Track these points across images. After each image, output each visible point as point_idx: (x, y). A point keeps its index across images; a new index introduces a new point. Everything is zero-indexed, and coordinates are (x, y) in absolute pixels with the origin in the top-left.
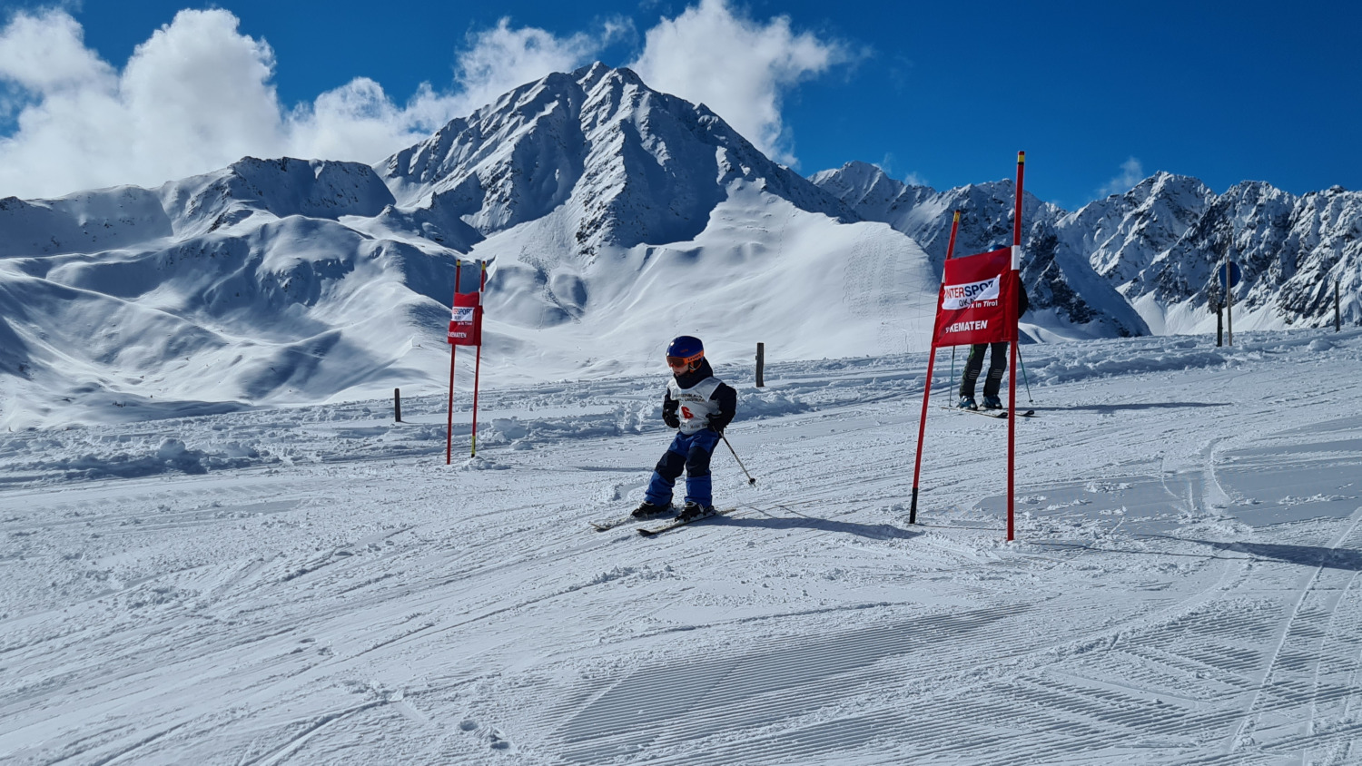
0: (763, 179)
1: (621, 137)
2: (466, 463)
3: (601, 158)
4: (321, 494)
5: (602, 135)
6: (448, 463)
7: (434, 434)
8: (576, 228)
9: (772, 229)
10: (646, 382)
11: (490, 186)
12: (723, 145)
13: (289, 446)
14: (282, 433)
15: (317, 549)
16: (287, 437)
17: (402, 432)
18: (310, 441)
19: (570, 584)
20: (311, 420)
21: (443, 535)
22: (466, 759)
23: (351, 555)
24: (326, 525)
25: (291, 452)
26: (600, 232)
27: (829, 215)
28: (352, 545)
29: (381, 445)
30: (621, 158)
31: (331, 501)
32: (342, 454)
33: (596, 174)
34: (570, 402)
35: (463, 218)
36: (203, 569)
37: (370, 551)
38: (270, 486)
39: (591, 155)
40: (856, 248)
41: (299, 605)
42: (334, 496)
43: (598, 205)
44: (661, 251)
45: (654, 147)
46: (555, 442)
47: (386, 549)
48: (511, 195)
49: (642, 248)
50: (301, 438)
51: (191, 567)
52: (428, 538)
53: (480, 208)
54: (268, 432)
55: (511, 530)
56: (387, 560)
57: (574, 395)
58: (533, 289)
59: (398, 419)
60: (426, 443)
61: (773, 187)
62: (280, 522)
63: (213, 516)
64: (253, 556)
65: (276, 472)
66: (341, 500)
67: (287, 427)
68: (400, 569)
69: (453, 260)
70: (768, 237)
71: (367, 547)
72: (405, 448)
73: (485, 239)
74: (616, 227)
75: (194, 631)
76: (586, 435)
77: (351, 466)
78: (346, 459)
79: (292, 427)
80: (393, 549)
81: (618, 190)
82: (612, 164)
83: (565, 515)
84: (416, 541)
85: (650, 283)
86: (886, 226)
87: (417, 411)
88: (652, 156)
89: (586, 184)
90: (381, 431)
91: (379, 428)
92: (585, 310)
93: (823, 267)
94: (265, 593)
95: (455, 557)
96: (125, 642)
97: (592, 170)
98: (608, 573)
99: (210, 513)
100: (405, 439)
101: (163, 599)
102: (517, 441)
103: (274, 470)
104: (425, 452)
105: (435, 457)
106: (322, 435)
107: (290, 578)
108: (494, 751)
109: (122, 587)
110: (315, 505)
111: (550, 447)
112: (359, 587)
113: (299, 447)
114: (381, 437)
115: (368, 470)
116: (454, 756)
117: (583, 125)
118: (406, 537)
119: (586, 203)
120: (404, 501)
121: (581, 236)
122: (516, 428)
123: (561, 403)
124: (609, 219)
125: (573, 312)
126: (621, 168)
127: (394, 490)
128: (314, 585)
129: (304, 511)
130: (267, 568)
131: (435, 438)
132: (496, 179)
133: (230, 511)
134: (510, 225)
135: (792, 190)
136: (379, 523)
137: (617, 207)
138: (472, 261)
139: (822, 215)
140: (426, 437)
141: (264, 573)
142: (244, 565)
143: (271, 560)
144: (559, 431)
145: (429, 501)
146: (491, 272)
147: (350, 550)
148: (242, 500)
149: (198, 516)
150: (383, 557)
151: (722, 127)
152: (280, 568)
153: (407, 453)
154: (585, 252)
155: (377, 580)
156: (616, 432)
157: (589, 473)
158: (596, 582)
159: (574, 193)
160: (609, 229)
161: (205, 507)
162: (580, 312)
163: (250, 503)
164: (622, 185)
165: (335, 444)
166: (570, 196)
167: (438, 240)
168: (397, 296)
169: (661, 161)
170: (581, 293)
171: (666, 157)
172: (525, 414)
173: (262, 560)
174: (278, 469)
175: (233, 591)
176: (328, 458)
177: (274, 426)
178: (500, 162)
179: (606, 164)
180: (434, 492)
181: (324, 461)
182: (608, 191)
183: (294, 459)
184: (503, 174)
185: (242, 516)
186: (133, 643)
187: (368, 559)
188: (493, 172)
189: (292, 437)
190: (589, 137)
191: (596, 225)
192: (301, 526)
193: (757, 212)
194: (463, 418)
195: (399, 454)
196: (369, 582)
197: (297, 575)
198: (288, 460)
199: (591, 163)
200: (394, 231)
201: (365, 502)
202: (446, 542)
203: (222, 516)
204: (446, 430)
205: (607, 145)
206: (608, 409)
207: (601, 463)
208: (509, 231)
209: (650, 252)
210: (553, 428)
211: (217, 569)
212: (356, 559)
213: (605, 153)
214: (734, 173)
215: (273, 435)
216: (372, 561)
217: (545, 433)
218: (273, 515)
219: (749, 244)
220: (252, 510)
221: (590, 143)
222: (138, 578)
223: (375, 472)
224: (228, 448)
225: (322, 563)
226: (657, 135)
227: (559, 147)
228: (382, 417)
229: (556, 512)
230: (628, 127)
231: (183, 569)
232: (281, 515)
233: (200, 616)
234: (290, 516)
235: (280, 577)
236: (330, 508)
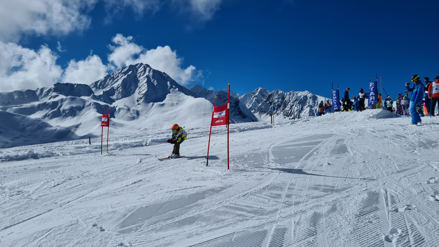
0: (178, 89)
1: (146, 79)
2: (106, 154)
3: (142, 84)
4: (68, 163)
5: (142, 79)
6: (101, 154)
7: (99, 147)
8: (137, 99)
9: (180, 99)
10: (150, 134)
11: (116, 90)
12: (169, 81)
13: (61, 151)
14: (60, 148)
15: (63, 178)
16: (62, 149)
17: (91, 147)
18: (67, 150)
19: (126, 185)
20: (69, 144)
21: (96, 173)
22: (93, 235)
23: (72, 179)
24: (67, 171)
25: (62, 153)
26: (142, 100)
27: (192, 96)
28: (72, 177)
29: (85, 150)
30: (146, 84)
31: (70, 165)
32: (75, 153)
33: (141, 87)
34: (132, 139)
35: (110, 97)
36: (31, 185)
37: (77, 178)
38: (55, 162)
39: (139, 83)
40: (198, 103)
41: (56, 194)
42: (71, 164)
43: (141, 94)
44: (156, 104)
45: (154, 81)
46: (128, 148)
47: (81, 177)
48: (121, 92)
49: (151, 103)
50: (65, 149)
51: (28, 184)
52: (92, 174)
53: (114, 95)
54: (57, 148)
55: (114, 171)
56: (81, 180)
57: (133, 137)
58: (127, 113)
59: (90, 144)
60: (96, 150)
61: (180, 90)
62: (55, 171)
63: (38, 170)
64: (46, 181)
65: (58, 158)
66: (72, 165)
67: (62, 147)
68: (84, 183)
69: (108, 106)
70: (179, 101)
71: (76, 177)
72: (91, 151)
73: (115, 101)
74: (145, 99)
75: (26, 202)
76: (135, 146)
77: (77, 156)
78: (76, 154)
79: (63, 146)
80: (83, 177)
81: (146, 90)
82: (144, 85)
83: (127, 167)
84: (89, 175)
85: (153, 112)
86: (204, 98)
87: (95, 142)
88: (153, 83)
89: (139, 89)
90: (85, 147)
91: (85, 146)
92: (139, 117)
93: (191, 107)
94: (47, 191)
95: (99, 179)
96: (6, 206)
97: (140, 86)
98: (136, 181)
99: (37, 169)
100: (91, 149)
101: (19, 194)
102: (119, 148)
103: (57, 157)
104: (96, 152)
105: (99, 153)
106: (71, 148)
107: (55, 186)
108: (101, 232)
109: (8, 191)
110: (65, 166)
111: (127, 149)
112: (73, 188)
113: (64, 151)
114: (85, 148)
115: (81, 156)
116: (90, 234)
117: (138, 76)
118: (87, 174)
119: (139, 93)
120: (88, 165)
121: (138, 101)
122: (119, 145)
123: (130, 139)
124: (144, 97)
125: (136, 117)
126: (146, 86)
127: (86, 162)
128: (61, 188)
129: (62, 168)
130: (49, 184)
131: (99, 148)
132: (118, 88)
133: (43, 169)
134: (121, 98)
135: (184, 91)
136: (80, 171)
137: (146, 95)
138: (113, 106)
139: (191, 96)
140: (96, 148)
141: (48, 185)
142: (43, 183)
143: (50, 182)
144: (129, 146)
145: (95, 164)
146: (117, 109)
147: (72, 178)
148: (47, 166)
149: (34, 170)
150: (80, 180)
151: (168, 77)
152: (53, 184)
153: (92, 152)
154: (139, 104)
155: (78, 186)
156: (142, 146)
157: (135, 156)
158: (132, 184)
159: (136, 91)
160: (144, 99)
161: (36, 168)
162: (138, 118)
163: (49, 166)
164: (147, 90)
165: (74, 150)
166: (135, 92)
167: (104, 102)
168: (95, 114)
169: (155, 84)
170: (138, 113)
171: (156, 84)
172: (121, 142)
173: (48, 182)
174: (58, 157)
175: (39, 190)
176: (72, 154)
177: (59, 146)
178: (119, 84)
179: (143, 85)
180: (96, 162)
181: (70, 155)
182: (144, 91)
183: (63, 155)
184: (119, 87)
185: (46, 170)
186: (8, 207)
187: (76, 180)
188: (117, 87)
189: (63, 149)
190: (139, 79)
191: (141, 98)
192: (61, 172)
193: (176, 96)
194: (105, 143)
195: (90, 152)
196: (75, 186)
197: (57, 185)
198: (61, 155)
199: (140, 85)
200: (94, 100)
201: (78, 165)
202: (97, 175)
203: (40, 170)
204: (101, 146)
205: (143, 81)
206: (141, 140)
207: (138, 153)
208: (121, 100)
209: (153, 104)
210: (127, 145)
211: (35, 185)
212: (73, 180)
213: (143, 82)
214: (171, 87)
215: (58, 149)
216: (77, 181)
217: (126, 146)
218: (54, 169)
219: (175, 102)
220: (48, 168)
221: (139, 80)
222: (14, 188)
223: (83, 157)
224: (46, 152)
225: (64, 182)
226: (154, 79)
227: (132, 81)
228: (87, 143)
229: (125, 166)
230: (148, 77)
231: (26, 185)
232: (56, 170)
233: (28, 198)
234: (58, 170)
235: (52, 186)
236: (69, 167)
